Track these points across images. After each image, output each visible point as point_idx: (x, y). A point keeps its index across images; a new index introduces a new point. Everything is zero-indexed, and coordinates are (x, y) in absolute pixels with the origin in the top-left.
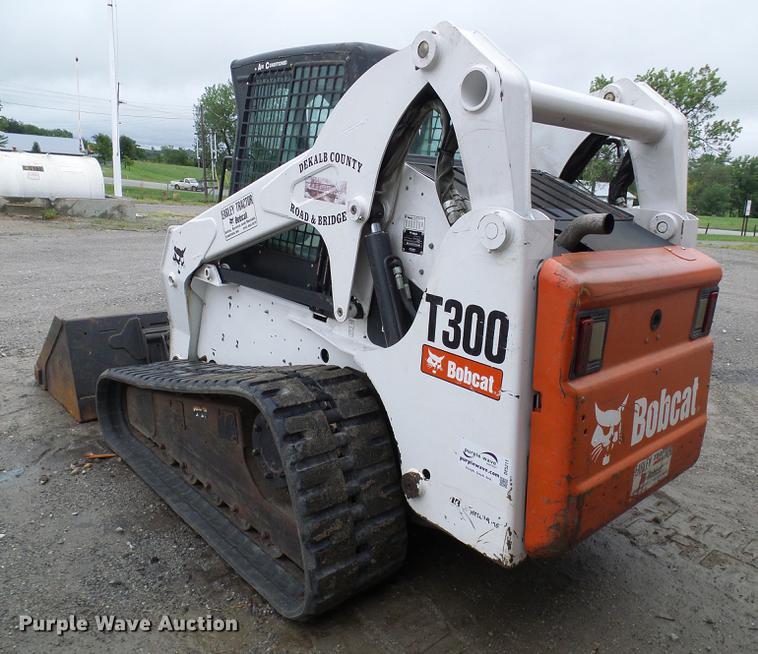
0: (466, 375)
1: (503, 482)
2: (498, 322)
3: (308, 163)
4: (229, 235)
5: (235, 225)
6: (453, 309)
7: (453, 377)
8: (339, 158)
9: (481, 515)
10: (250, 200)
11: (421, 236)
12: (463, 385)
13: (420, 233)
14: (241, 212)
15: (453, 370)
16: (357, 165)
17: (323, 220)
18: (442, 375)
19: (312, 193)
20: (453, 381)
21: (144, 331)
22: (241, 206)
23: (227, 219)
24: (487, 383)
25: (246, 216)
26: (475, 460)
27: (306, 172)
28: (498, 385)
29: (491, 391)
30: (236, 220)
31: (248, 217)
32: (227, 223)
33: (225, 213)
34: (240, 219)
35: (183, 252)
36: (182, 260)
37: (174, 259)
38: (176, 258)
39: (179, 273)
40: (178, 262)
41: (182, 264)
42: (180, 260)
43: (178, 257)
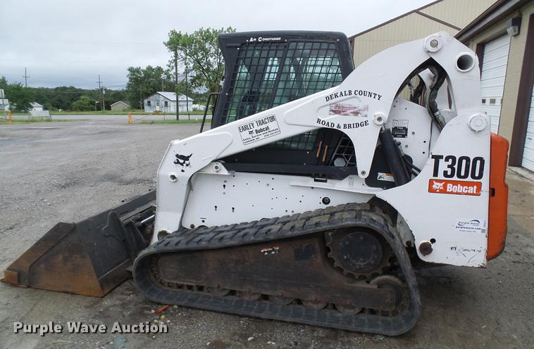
0: (460, 188)
1: (483, 231)
2: (478, 162)
3: (334, 96)
4: (246, 141)
5: (255, 134)
6: (450, 160)
7: (450, 191)
8: (361, 93)
9: (470, 249)
10: (272, 118)
11: (406, 129)
12: (457, 193)
13: (404, 128)
14: (264, 126)
15: (450, 187)
16: (377, 97)
17: (348, 126)
18: (444, 191)
19: (335, 112)
20: (452, 193)
21: (122, 219)
22: (262, 123)
23: (247, 132)
24: (473, 189)
25: (267, 128)
26: (466, 226)
27: (330, 101)
28: (479, 189)
29: (475, 192)
30: (257, 131)
31: (271, 129)
32: (246, 134)
33: (244, 128)
34: (261, 130)
35: (189, 157)
36: (187, 162)
37: (175, 163)
38: (178, 162)
39: (183, 171)
40: (182, 164)
41: (187, 165)
42: (184, 163)
43: (181, 161)
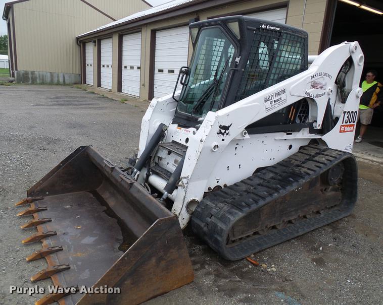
2: (355, 114)
3: (314, 76)
4: (268, 109)
5: (273, 104)
6: (348, 114)
8: (325, 74)
10: (284, 91)
14: (279, 97)
16: (330, 77)
17: (317, 96)
18: (344, 131)
19: (313, 87)
22: (278, 94)
23: (269, 102)
25: (280, 99)
27: (313, 79)
30: (275, 102)
31: (282, 99)
32: (268, 104)
33: (268, 99)
34: (277, 100)
35: (229, 126)
36: (227, 132)
37: (218, 134)
38: (220, 133)
39: (223, 140)
40: (223, 134)
41: (227, 134)
42: (225, 132)
43: (223, 131)
